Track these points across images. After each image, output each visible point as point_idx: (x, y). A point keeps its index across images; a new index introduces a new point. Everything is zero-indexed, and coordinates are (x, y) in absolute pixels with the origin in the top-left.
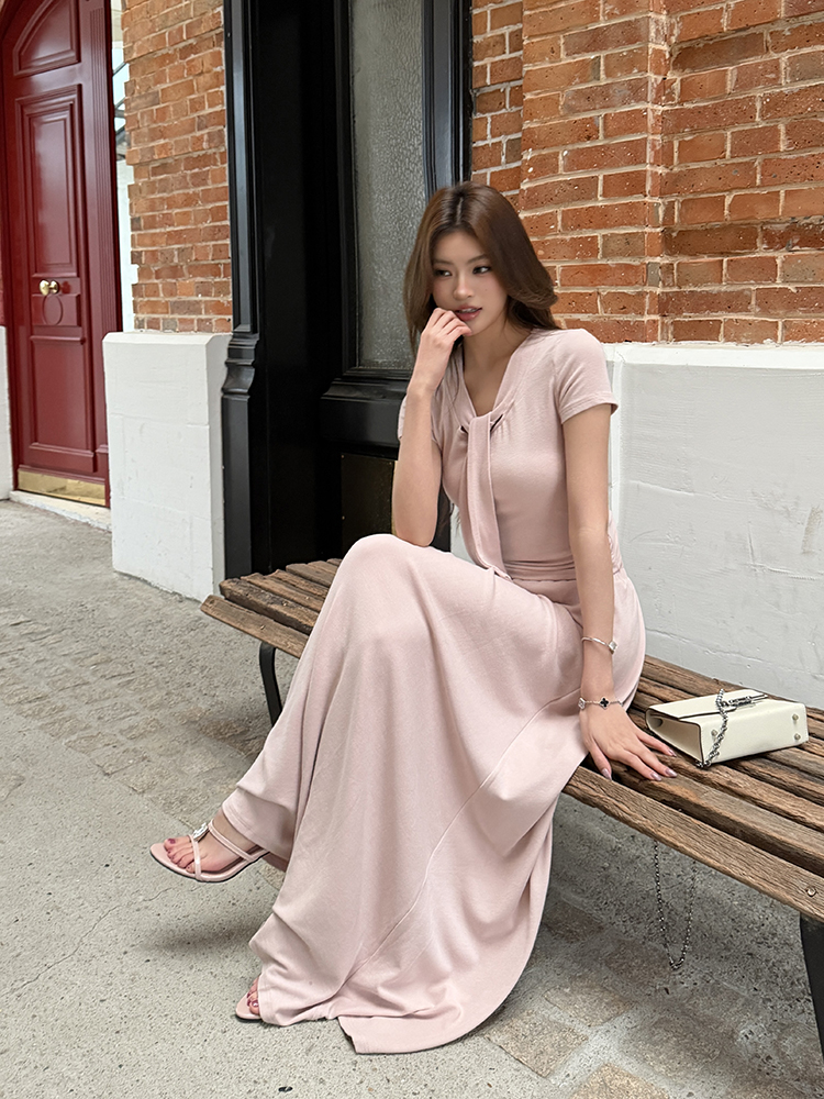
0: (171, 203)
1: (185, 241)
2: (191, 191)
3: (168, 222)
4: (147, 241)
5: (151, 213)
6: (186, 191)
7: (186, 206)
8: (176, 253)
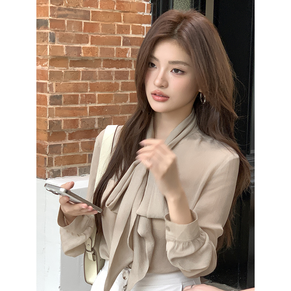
0: (94, 88)
1: (106, 113)
2: (113, 82)
3: (90, 100)
4: (66, 112)
5: (73, 93)
6: (109, 81)
7: (108, 90)
8: (97, 121)
